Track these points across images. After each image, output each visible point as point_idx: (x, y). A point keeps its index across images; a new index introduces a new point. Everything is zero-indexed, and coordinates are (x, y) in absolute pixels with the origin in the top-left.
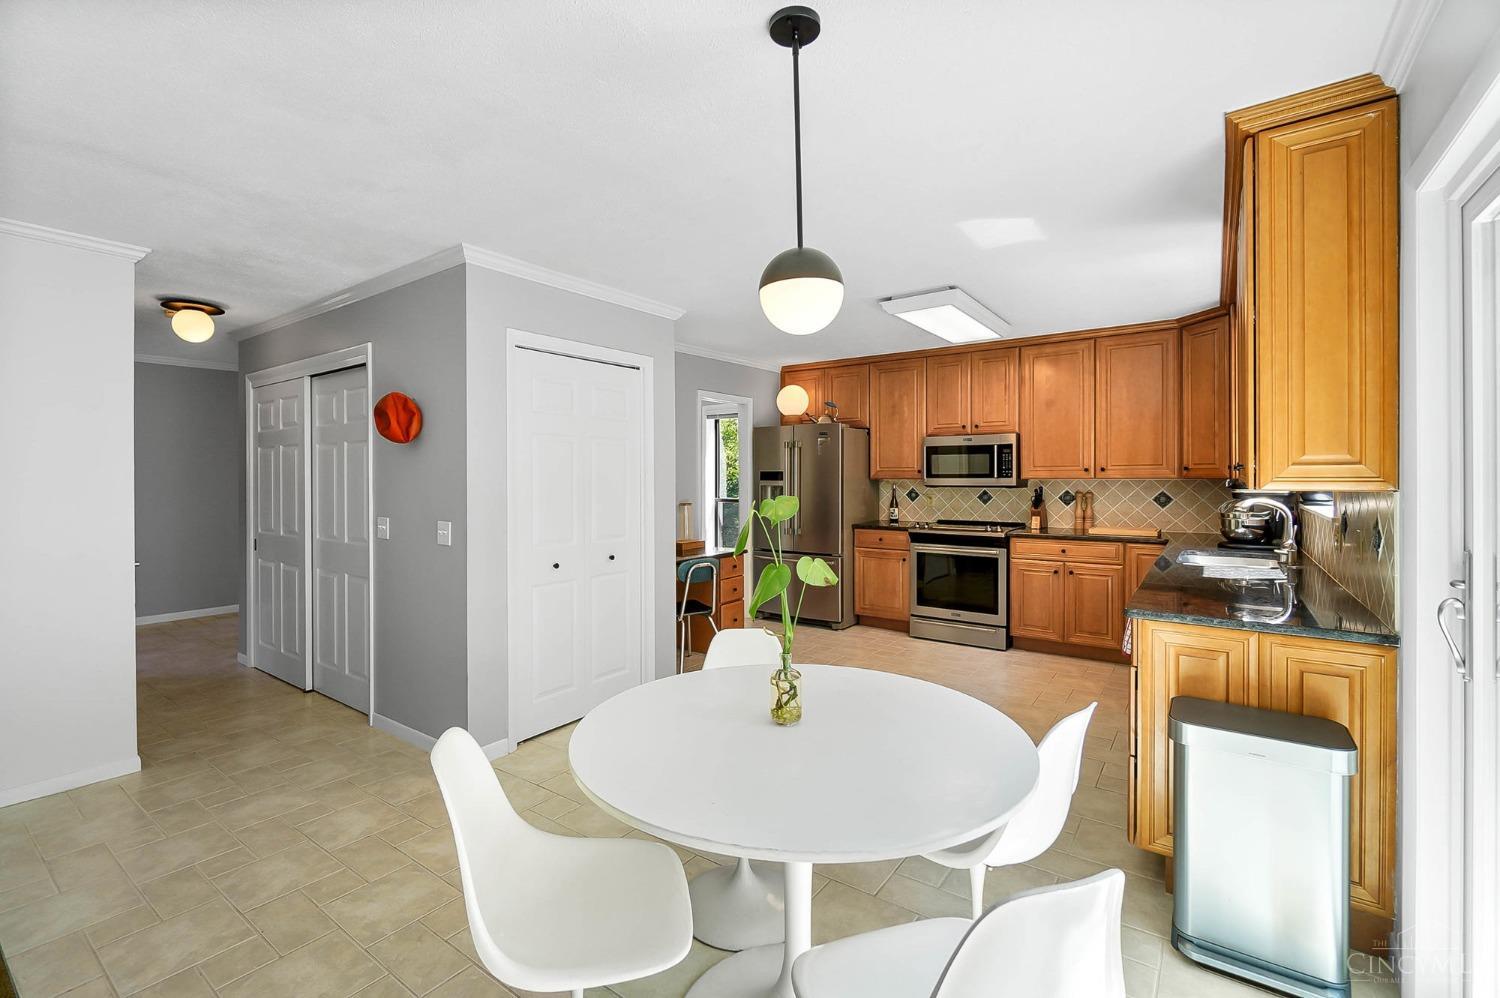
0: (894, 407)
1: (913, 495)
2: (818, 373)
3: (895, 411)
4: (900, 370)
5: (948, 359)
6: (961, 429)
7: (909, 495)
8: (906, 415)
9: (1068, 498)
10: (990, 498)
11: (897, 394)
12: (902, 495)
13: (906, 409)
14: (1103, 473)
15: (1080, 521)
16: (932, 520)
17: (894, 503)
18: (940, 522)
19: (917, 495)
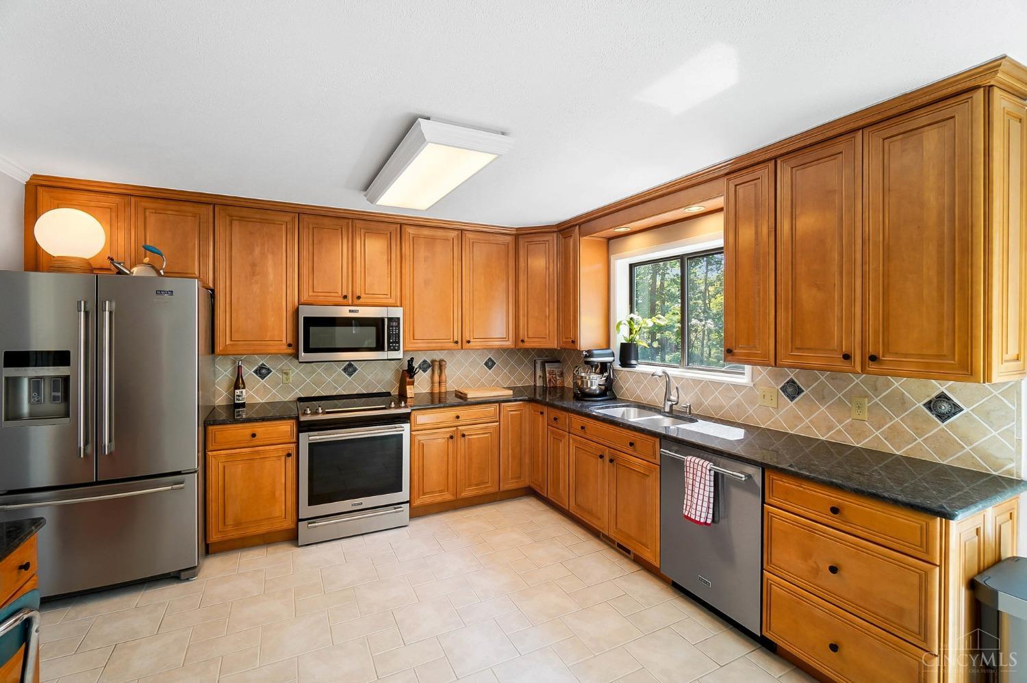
0: (253, 265)
1: (262, 372)
2: (116, 199)
3: (254, 270)
4: (263, 221)
5: (326, 221)
6: (341, 300)
7: (258, 372)
8: (271, 277)
9: (425, 366)
10: (355, 370)
11: (257, 251)
12: (248, 372)
13: (270, 270)
14: (468, 344)
15: (437, 385)
16: (291, 397)
17: (238, 383)
18: (300, 400)
19: (269, 371)
